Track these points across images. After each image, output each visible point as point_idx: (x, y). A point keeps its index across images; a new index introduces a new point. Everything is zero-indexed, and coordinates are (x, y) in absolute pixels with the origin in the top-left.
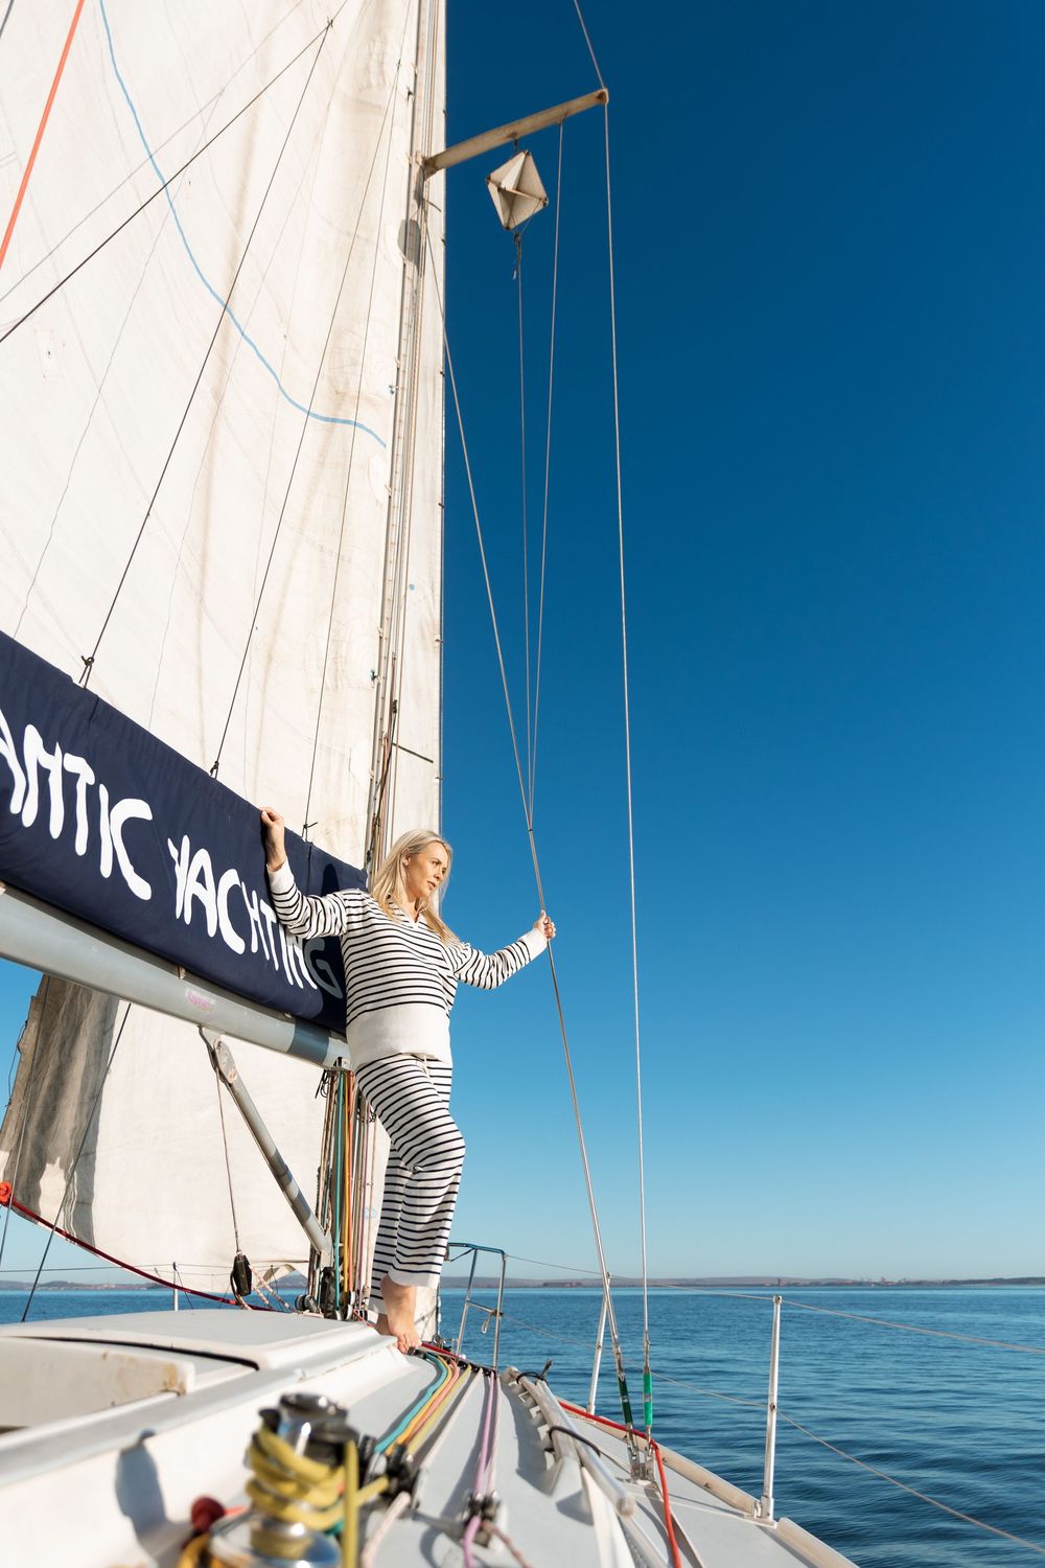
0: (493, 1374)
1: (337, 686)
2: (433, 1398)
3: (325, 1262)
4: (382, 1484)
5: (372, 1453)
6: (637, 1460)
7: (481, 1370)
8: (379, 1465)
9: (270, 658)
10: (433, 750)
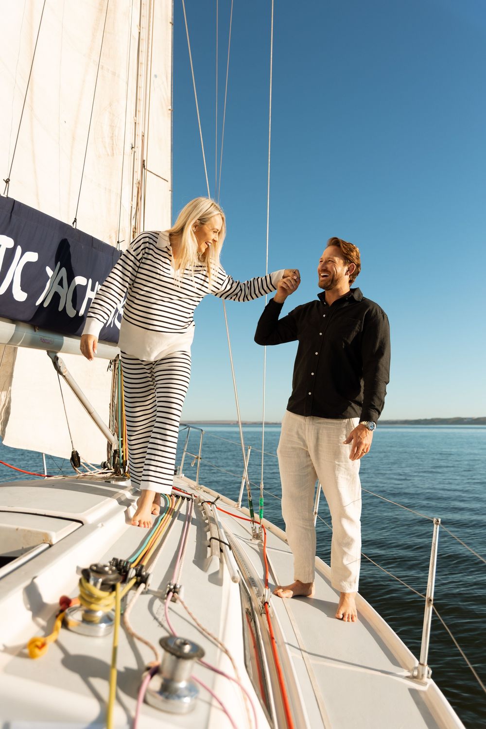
0: (191, 500)
1: (113, 154)
2: (161, 524)
3: (115, 447)
4: (134, 581)
5: (130, 569)
6: (255, 532)
7: (186, 499)
8: (132, 573)
9: (74, 138)
10: (167, 174)
